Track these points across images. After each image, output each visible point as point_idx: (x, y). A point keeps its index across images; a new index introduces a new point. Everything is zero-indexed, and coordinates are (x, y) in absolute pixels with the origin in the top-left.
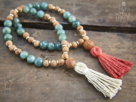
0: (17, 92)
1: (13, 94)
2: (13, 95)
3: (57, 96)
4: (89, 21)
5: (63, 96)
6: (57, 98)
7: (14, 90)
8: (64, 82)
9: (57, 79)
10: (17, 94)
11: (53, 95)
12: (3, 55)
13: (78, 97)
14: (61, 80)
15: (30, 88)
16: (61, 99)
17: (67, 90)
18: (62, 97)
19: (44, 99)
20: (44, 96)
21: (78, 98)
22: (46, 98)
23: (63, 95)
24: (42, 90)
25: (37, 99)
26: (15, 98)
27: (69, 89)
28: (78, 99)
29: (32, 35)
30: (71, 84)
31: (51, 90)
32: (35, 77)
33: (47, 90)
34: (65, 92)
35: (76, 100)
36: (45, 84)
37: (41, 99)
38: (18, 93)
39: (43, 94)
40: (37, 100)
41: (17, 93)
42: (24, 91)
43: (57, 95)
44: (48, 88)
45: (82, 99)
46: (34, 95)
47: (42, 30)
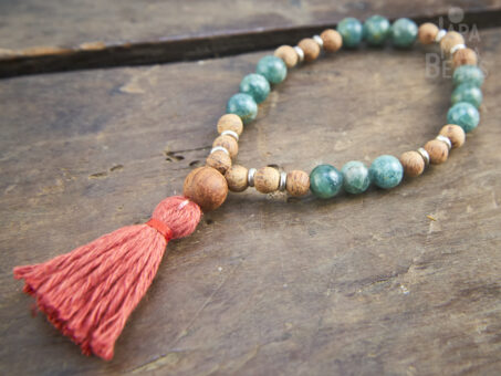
3: (260, 292)
4: (316, 14)
5: (285, 285)
6: (261, 296)
8: (277, 235)
9: (247, 229)
11: (245, 290)
12: (17, 180)
13: (342, 276)
14: (265, 228)
16: (279, 296)
17: (294, 260)
18: (283, 290)
19: (211, 313)
20: (209, 299)
21: (340, 279)
22: (219, 306)
23: (283, 280)
24: (199, 278)
25: (184, 318)
27: (301, 253)
28: (343, 284)
29: (122, 89)
30: (306, 233)
31: (234, 273)
33: (217, 274)
34: (290, 269)
35: (337, 290)
37: (201, 314)
43: (259, 288)
44: (220, 269)
45: (356, 281)
46: (169, 306)
47: (156, 68)
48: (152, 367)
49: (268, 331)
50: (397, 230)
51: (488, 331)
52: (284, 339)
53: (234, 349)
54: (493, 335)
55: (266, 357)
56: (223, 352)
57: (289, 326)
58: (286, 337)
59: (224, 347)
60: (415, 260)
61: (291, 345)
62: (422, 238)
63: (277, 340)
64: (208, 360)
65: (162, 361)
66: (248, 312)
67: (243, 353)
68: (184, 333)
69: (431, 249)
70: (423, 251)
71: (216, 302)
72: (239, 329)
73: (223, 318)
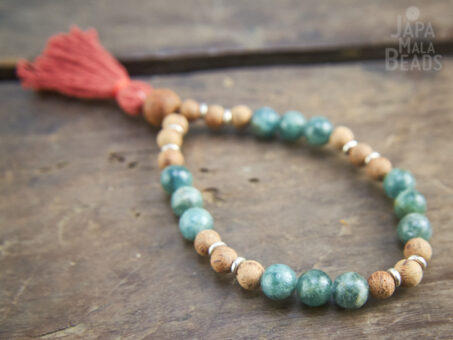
0: (21, 281)
1: (8, 289)
2: (8, 294)
3: (171, 277)
5: (195, 273)
6: (171, 281)
7: (12, 275)
10: (23, 288)
11: (157, 275)
15: (72, 264)
16: (187, 282)
19: (122, 293)
20: (124, 281)
22: (132, 287)
23: (194, 269)
24: (117, 263)
25: (97, 295)
26: (14, 303)
31: (150, 260)
32: (92, 225)
33: (135, 260)
36: (126, 244)
37: (114, 293)
38: (26, 282)
39: (122, 277)
40: (99, 298)
41: (22, 284)
42: (50, 273)
43: (171, 274)
44: (139, 255)
46: (86, 284)
48: (61, 334)
49: (172, 311)
50: (310, 231)
51: (378, 324)
52: (185, 319)
53: (137, 325)
54: (382, 328)
55: (165, 333)
56: (127, 327)
57: (193, 308)
58: (187, 317)
59: (128, 322)
60: (322, 258)
61: (190, 324)
62: (331, 239)
63: (177, 320)
64: (112, 332)
65: (71, 330)
66: (157, 293)
67: (145, 329)
68: (95, 308)
69: (339, 250)
70: (330, 251)
71: (129, 283)
72: (146, 309)
73: (133, 297)
